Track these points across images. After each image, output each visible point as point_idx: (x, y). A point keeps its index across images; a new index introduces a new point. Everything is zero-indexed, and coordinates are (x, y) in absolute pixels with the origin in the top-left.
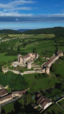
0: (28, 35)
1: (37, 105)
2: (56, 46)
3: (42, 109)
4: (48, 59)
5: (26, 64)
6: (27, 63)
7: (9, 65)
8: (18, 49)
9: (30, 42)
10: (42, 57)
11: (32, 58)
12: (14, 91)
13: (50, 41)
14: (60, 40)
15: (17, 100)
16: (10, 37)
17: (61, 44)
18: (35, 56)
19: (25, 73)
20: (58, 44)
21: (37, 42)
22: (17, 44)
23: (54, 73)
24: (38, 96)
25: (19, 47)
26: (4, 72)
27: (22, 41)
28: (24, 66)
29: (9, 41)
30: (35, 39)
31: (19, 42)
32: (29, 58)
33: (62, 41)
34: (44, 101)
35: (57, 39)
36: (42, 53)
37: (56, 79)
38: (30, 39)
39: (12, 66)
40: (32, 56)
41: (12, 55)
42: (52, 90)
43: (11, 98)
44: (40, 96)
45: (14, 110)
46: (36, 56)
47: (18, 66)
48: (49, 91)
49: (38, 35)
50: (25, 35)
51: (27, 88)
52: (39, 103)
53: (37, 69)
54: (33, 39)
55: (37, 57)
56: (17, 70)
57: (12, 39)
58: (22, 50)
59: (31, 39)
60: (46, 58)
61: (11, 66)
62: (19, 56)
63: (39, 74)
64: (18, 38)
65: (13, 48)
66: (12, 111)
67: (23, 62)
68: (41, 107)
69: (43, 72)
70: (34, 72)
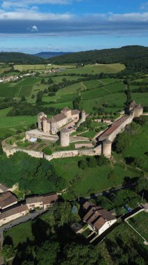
0: (62, 67)
1: (84, 225)
2: (126, 92)
3: (94, 235)
4: (109, 122)
5: (57, 136)
6: (59, 134)
7: (18, 138)
8: (39, 101)
9: (66, 84)
10: (94, 119)
11: (70, 121)
12: (32, 196)
13: (113, 80)
14: (137, 78)
15: (38, 216)
16: (17, 71)
17: (138, 87)
18: (77, 116)
19: (56, 155)
20: (132, 88)
21: (82, 84)
22: (35, 87)
23: (121, 155)
24: (86, 205)
25: (40, 95)
26: (8, 154)
27: (46, 80)
28: (54, 139)
29: (15, 82)
30: (79, 75)
31: (39, 83)
32: (64, 122)
33: (140, 80)
34: (99, 216)
35: (131, 76)
36: (94, 109)
37: (126, 169)
38: (65, 75)
39: (26, 141)
40: (71, 116)
42: (115, 192)
43: (24, 212)
44: (90, 207)
45: (32, 238)
46: (80, 117)
47: (39, 140)
48: (109, 195)
49: (85, 66)
50: (55, 66)
51: (61, 190)
52: (87, 220)
53: (83, 148)
54: (73, 75)
55: (83, 120)
56: (37, 150)
57: (24, 77)
58: (46, 103)
59: (69, 75)
60: (104, 121)
61: (24, 139)
62: (41, 117)
63: (88, 159)
64: (37, 74)
65: (26, 98)
66: (28, 239)
67: (51, 131)
68: (91, 229)
69: (96, 154)
70: (75, 153)
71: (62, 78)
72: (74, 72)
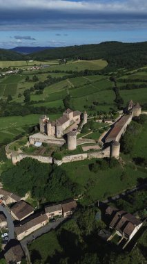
0: (45, 63)
2: (114, 89)
4: (110, 123)
5: (63, 139)
6: (65, 137)
7: (21, 143)
8: (27, 100)
9: (52, 81)
10: (95, 119)
11: (72, 123)
12: (50, 204)
13: (100, 77)
14: (123, 75)
15: (60, 225)
17: (125, 84)
18: (79, 117)
19: (66, 160)
20: (119, 85)
21: (68, 81)
22: (20, 86)
23: (129, 155)
25: (27, 94)
26: (15, 161)
27: (31, 78)
28: (61, 142)
30: (63, 72)
31: (24, 80)
32: (67, 124)
33: (125, 77)
37: (136, 170)
38: (49, 72)
39: (31, 146)
40: (73, 117)
41: (15, 114)
43: (44, 222)
45: (60, 250)
46: (82, 119)
47: (44, 144)
49: (68, 63)
50: (38, 63)
51: (77, 195)
53: (91, 151)
54: (57, 72)
56: (45, 155)
57: (7, 75)
58: (36, 102)
59: (53, 72)
60: (106, 122)
61: (28, 144)
62: (44, 120)
63: (98, 161)
64: (21, 72)
65: (13, 97)
66: (56, 250)
69: (104, 156)
70: (85, 156)
71: (47, 75)
72: (58, 69)
